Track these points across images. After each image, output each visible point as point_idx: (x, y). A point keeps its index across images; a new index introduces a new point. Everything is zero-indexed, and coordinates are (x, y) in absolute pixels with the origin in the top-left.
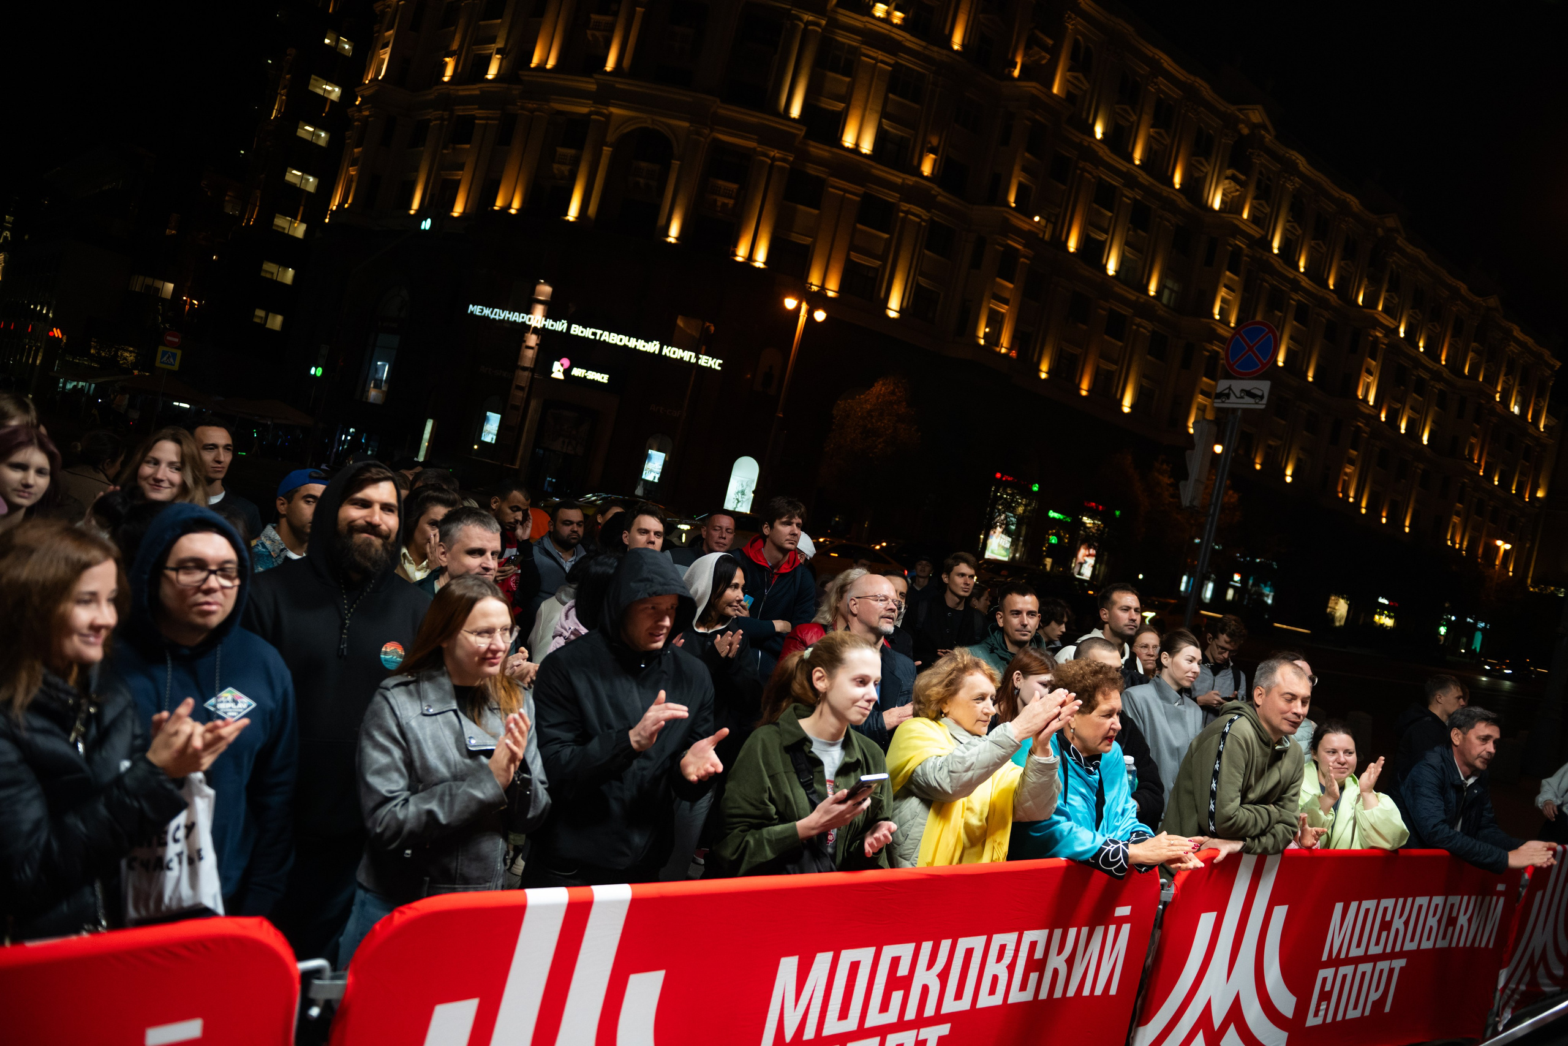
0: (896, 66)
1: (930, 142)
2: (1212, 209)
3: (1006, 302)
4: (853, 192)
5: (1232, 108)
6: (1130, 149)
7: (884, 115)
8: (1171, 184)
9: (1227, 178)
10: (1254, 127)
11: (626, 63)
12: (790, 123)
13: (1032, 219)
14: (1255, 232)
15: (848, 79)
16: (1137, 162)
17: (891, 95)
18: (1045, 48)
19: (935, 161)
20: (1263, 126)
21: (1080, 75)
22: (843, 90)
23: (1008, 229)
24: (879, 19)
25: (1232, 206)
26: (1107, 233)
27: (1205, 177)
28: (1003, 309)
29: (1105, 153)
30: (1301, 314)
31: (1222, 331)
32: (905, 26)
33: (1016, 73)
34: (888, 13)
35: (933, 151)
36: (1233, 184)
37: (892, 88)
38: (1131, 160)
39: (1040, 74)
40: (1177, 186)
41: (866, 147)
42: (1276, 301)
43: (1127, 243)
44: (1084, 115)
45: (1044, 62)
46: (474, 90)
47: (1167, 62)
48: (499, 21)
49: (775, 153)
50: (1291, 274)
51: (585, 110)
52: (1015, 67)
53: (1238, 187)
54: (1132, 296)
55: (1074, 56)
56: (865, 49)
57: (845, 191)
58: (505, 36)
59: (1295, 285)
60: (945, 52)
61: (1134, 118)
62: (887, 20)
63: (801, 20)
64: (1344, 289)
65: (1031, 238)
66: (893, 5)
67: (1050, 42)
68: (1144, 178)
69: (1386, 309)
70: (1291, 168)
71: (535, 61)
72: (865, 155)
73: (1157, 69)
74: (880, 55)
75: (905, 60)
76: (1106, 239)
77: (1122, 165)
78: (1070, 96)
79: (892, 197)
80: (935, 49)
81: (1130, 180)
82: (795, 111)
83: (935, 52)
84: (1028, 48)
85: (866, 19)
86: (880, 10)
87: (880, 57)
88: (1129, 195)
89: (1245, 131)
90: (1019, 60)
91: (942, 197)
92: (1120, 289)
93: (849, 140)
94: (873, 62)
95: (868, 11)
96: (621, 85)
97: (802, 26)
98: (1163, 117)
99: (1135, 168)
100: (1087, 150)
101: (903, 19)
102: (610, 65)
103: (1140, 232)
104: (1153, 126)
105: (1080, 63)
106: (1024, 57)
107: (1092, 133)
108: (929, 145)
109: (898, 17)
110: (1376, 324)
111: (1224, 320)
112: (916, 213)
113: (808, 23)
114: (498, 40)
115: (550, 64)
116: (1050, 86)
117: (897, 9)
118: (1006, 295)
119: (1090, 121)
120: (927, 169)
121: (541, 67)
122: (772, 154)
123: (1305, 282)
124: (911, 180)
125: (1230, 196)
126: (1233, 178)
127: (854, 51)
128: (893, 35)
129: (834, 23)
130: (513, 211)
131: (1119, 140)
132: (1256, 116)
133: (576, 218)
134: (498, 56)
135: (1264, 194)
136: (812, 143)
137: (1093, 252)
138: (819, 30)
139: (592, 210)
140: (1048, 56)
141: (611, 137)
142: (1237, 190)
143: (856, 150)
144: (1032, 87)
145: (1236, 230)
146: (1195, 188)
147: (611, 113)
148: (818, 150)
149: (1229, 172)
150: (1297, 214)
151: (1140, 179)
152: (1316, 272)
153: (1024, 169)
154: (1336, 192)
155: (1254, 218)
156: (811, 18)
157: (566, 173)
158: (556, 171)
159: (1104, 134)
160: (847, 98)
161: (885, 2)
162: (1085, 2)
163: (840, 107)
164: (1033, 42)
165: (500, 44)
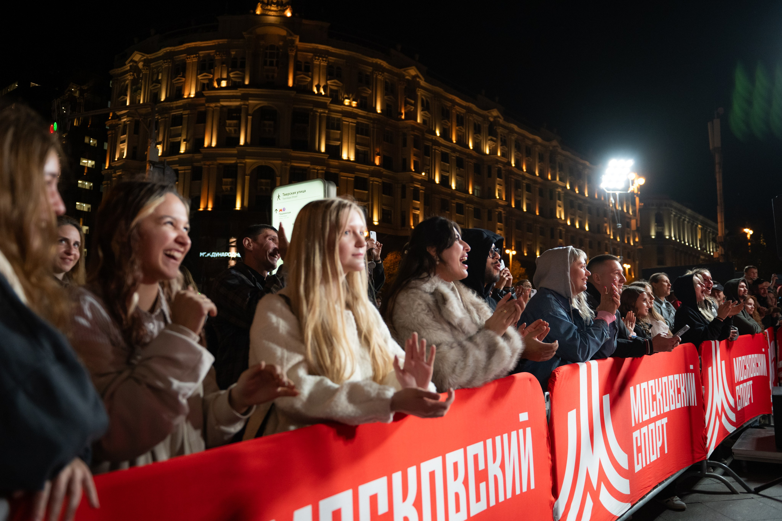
0: (357, 123)
1: (376, 151)
2: (486, 154)
3: (418, 209)
4: (350, 177)
5: (485, 113)
6: (450, 137)
7: (357, 143)
8: (469, 148)
9: (489, 140)
10: (495, 117)
11: (249, 140)
12: (322, 155)
13: (421, 174)
14: (504, 160)
15: (339, 132)
16: (454, 142)
17: (357, 135)
18: (411, 104)
19: (380, 158)
20: (498, 117)
21: (426, 112)
22: (338, 136)
23: (413, 180)
24: (347, 106)
25: (493, 152)
26: (448, 172)
27: (481, 142)
28: (418, 212)
29: (442, 141)
30: (529, 188)
31: (501, 203)
32: (358, 107)
33: (403, 117)
34: (350, 103)
35: (378, 154)
36: (492, 142)
37: (357, 132)
38: (452, 141)
39: (411, 116)
40: (471, 148)
41: (352, 158)
42: (518, 185)
43: (457, 175)
44: (431, 127)
45: (412, 110)
46: (176, 158)
47: (458, 100)
48: (181, 127)
49: (319, 167)
50: (521, 173)
51: (233, 162)
52: (402, 114)
53: (494, 143)
54: (463, 195)
55: (423, 105)
56: (344, 119)
57: (348, 177)
58: (186, 133)
59: (524, 177)
60: (375, 114)
61: (450, 124)
62: (350, 106)
63: (317, 112)
64: (543, 175)
65: (422, 182)
66: (351, 99)
67: (413, 102)
68: (458, 147)
69: (560, 180)
70: (512, 131)
71: (206, 144)
72: (353, 161)
73: (454, 103)
74: (350, 120)
75: (360, 120)
76: (449, 175)
77: (449, 144)
78: (424, 121)
79: (366, 176)
80: (371, 114)
81: (454, 150)
82: (323, 149)
83: (371, 115)
84: (405, 106)
85: (342, 106)
86: (347, 102)
87: (350, 121)
88: (454, 156)
89: (492, 119)
90: (403, 111)
91: (385, 172)
92: (458, 194)
93: (345, 156)
94: (348, 123)
95: (342, 103)
96: (249, 150)
97: (318, 114)
98: (460, 122)
99: (454, 144)
100: (436, 143)
101: (357, 104)
102: (242, 142)
103: (461, 169)
104: (457, 126)
105: (426, 107)
106: (405, 109)
107: (435, 134)
108: (376, 153)
109: (354, 104)
110: (558, 186)
111: (501, 198)
112: (376, 181)
113: (321, 113)
114: (182, 135)
115: (214, 144)
116: (416, 120)
117: (354, 100)
118: (418, 206)
119: (434, 129)
120: (377, 162)
121: (210, 147)
122: (317, 168)
123: (527, 175)
124: (372, 168)
125: (491, 147)
126: (491, 140)
127: (339, 120)
128: (354, 111)
129: (330, 111)
130: (210, 209)
131: (446, 134)
132: (495, 113)
133: (241, 208)
134: (185, 142)
135: (504, 143)
136: (331, 160)
137: (445, 181)
138: (326, 115)
139: (246, 204)
140: (413, 107)
141: (248, 172)
142: (494, 144)
143: (348, 160)
144: (410, 122)
145: (497, 161)
146: (478, 147)
147: (246, 162)
148: (334, 162)
149: (490, 137)
150: (518, 148)
151: (457, 148)
152: (530, 171)
153: (415, 155)
154: (531, 136)
155: (503, 155)
156: (322, 111)
157: (229, 189)
158: (224, 189)
159: (440, 133)
160: (341, 140)
161: (348, 98)
162: (422, 83)
163: (338, 143)
164: (406, 103)
165: (184, 137)
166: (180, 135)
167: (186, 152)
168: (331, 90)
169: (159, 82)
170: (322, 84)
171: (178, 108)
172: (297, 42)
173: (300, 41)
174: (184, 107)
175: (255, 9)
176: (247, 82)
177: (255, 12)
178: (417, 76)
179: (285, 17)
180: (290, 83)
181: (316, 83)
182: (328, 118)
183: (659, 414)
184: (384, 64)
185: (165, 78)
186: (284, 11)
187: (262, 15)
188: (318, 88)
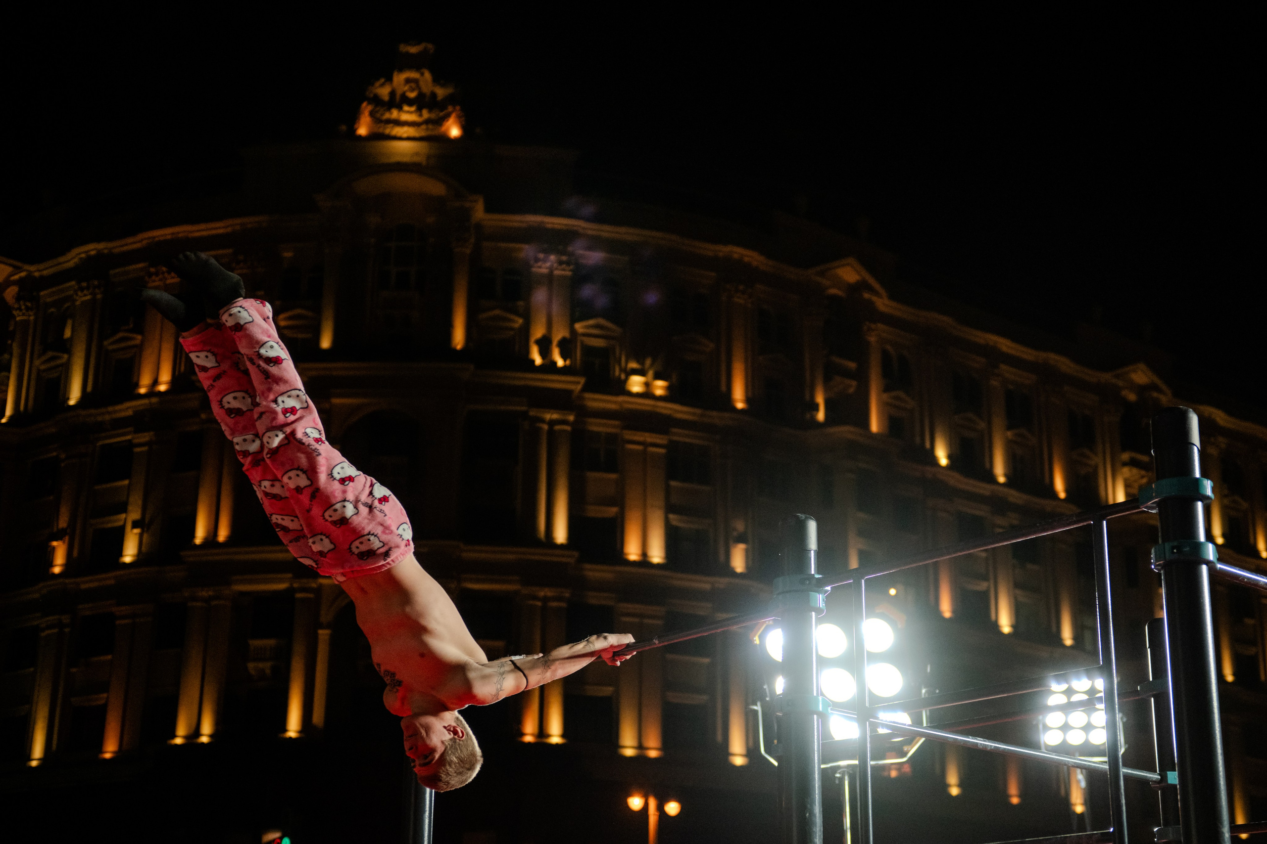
0: (672, 447)
1: (735, 529)
5: (1106, 377)
6: (987, 465)
7: (670, 508)
8: (1054, 495)
9: (1125, 464)
10: (1141, 390)
12: (558, 552)
15: (613, 476)
16: (1002, 480)
17: (673, 483)
18: (847, 374)
19: (747, 551)
20: (1153, 387)
21: (901, 394)
22: (611, 491)
24: (638, 395)
26: (985, 578)
27: (1096, 468)
29: (957, 480)
32: (672, 396)
33: (821, 416)
34: (647, 385)
35: (741, 539)
36: (1135, 471)
37: (671, 474)
38: (992, 479)
39: (849, 411)
40: (1062, 495)
41: (657, 555)
43: (1017, 585)
44: (918, 439)
45: (851, 390)
46: (108, 579)
47: (1005, 345)
48: (126, 482)
51: (282, 586)
52: (816, 408)
53: (1143, 473)
54: (1044, 654)
55: (887, 373)
56: (629, 435)
57: (642, 618)
58: (140, 502)
60: (727, 415)
61: (982, 425)
62: (647, 394)
63: (543, 421)
66: (651, 373)
67: (852, 365)
68: (1015, 496)
71: (200, 534)
72: (658, 566)
73: (994, 356)
74: (649, 438)
75: (680, 436)
76: (989, 587)
77: (984, 489)
78: (894, 426)
79: (702, 611)
80: (714, 413)
81: (998, 506)
82: (561, 535)
83: (716, 417)
84: (827, 380)
85: (621, 399)
86: (636, 384)
87: (649, 440)
88: (1002, 525)
89: (1132, 397)
90: (820, 399)
92: (1025, 648)
93: (633, 552)
94: (640, 448)
95: (621, 388)
97: (546, 427)
98: (1020, 413)
99: (1001, 489)
100: (935, 485)
101: (668, 388)
103: (1030, 566)
104: (1009, 428)
105: (896, 378)
106: (827, 389)
107: (934, 461)
108: (735, 534)
109: (660, 387)
113: (552, 423)
114: (130, 508)
115: (223, 534)
116: (865, 423)
117: (657, 377)
119: (928, 445)
120: (738, 564)
121: (211, 539)
122: (542, 594)
124: (722, 583)
125: (1136, 485)
126: (1133, 463)
127: (612, 439)
128: (658, 410)
129: (583, 413)
130: (204, 739)
131: (970, 458)
132: (1141, 376)
133: (300, 732)
134: (137, 531)
136: (588, 566)
137: (975, 610)
138: (568, 428)
139: (318, 717)
140: (854, 383)
141: (326, 616)
142: (1143, 477)
143: (644, 562)
144: (845, 431)
147: (321, 585)
148: (596, 572)
149: (1125, 456)
151: (1011, 499)
156: (555, 416)
157: (268, 671)
158: (253, 672)
159: (950, 457)
160: (619, 501)
161: (641, 372)
162: (883, 304)
163: (613, 511)
164: (830, 374)
165: (134, 514)
166: (123, 508)
167: (142, 559)
168: (589, 351)
169: (66, 347)
170: (560, 333)
171: (120, 424)
172: (479, 212)
173: (488, 209)
174: (138, 422)
175: (353, 120)
176: (326, 343)
177: (352, 130)
178: (862, 285)
179: (445, 139)
180: (459, 338)
181: (538, 332)
182: (579, 435)
184: (753, 257)
185: (82, 336)
186: (439, 121)
187: (376, 136)
188: (545, 346)
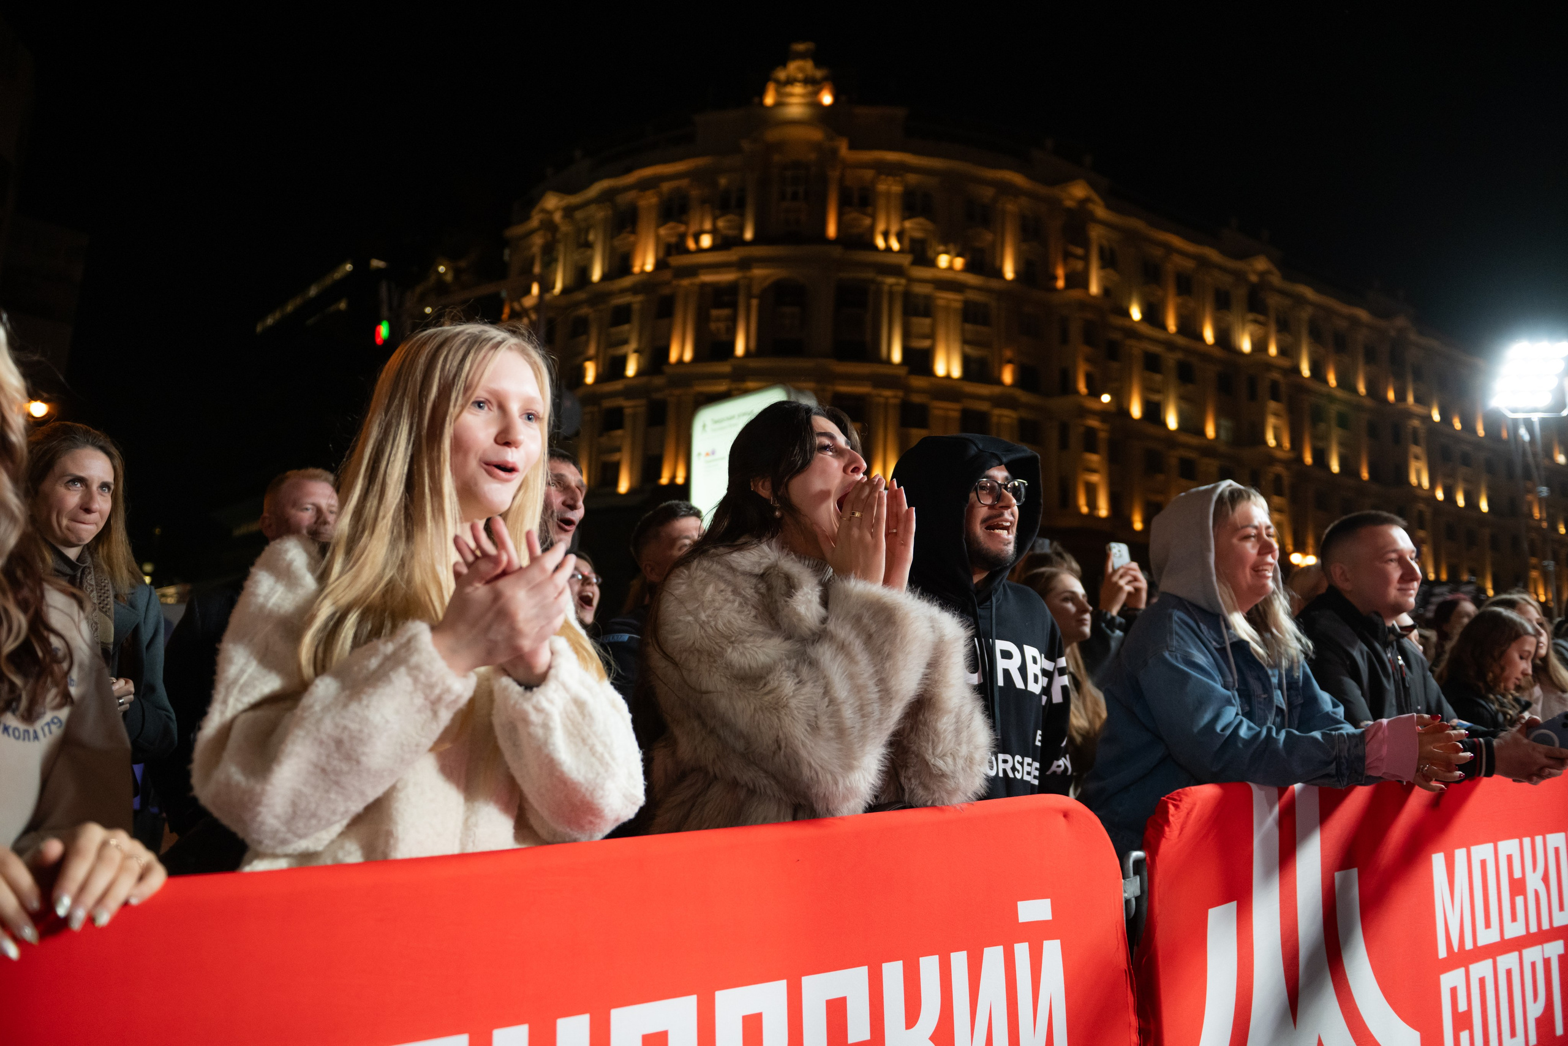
0: (967, 304)
1: (1005, 356)
2: (1241, 353)
3: (1094, 471)
4: (953, 410)
5: (1239, 265)
6: (1164, 321)
7: (965, 342)
8: (1204, 342)
9: (1250, 322)
10: (1262, 274)
11: (753, 345)
12: (895, 368)
13: (1099, 397)
14: (1285, 363)
15: (928, 320)
16: (1172, 330)
17: (966, 326)
18: (1078, 257)
19: (1013, 371)
20: (1268, 272)
21: (1111, 272)
22: (926, 330)
23: (1083, 412)
24: (944, 268)
25: (1260, 346)
26: (1158, 392)
27: (1231, 327)
28: (1095, 478)
29: (1146, 330)
30: (1343, 422)
31: (1279, 454)
32: (968, 268)
33: (1061, 283)
34: (950, 261)
35: (1009, 362)
36: (1256, 326)
37: (966, 320)
38: (1166, 329)
39: (1078, 280)
40: (1210, 341)
41: (956, 372)
42: (1318, 416)
43: (1180, 398)
44: (1120, 303)
45: (1079, 268)
47: (1177, 241)
48: (628, 326)
49: (888, 393)
50: (1323, 389)
52: (1058, 279)
53: (1262, 328)
54: (1193, 440)
55: (1102, 258)
56: (939, 294)
57: (947, 410)
58: (637, 338)
59: (1330, 398)
60: (1002, 283)
61: (1161, 293)
62: (951, 268)
63: (885, 284)
64: (1375, 391)
65: (1104, 414)
66: (952, 254)
67: (1080, 251)
68: (1182, 341)
69: (1417, 400)
70: (1300, 300)
71: (674, 356)
72: (957, 380)
73: (1169, 249)
74: (951, 296)
75: (971, 295)
76: (1162, 399)
77: (1160, 335)
78: (1106, 292)
79: (984, 406)
80: (993, 282)
81: (1170, 345)
82: (897, 356)
83: (994, 284)
84: (1065, 261)
85: (934, 270)
86: (943, 261)
87: (951, 298)
88: (1171, 359)
89: (1254, 279)
90: (1060, 273)
91: (1024, 397)
92: (1185, 438)
93: (940, 369)
94: (945, 302)
95: (932, 263)
96: (753, 364)
97: (887, 288)
98: (1185, 286)
99: (1172, 335)
100: (1131, 332)
101: (965, 264)
102: (740, 349)
103: (1189, 386)
104: (1178, 296)
105: (1108, 261)
106: (1064, 267)
107: (1131, 317)
108: (1006, 359)
109: (959, 263)
110: (1409, 415)
111: (1279, 445)
112: (1006, 417)
113: (891, 285)
114: (631, 342)
115: (688, 356)
116: (1088, 289)
117: (958, 255)
118: (1095, 466)
119: (1127, 307)
120: (1007, 377)
121: (680, 361)
122: (884, 394)
123: (1340, 394)
124: (996, 390)
125: (1256, 338)
126: (1255, 321)
127: (928, 298)
128: (958, 278)
129: (911, 280)
131: (1153, 315)
132: (1261, 264)
134: (635, 356)
135: (1284, 326)
136: (914, 377)
137: (1153, 412)
138: (901, 288)
140: (1082, 263)
142: (1260, 330)
144: (1076, 294)
145: (1269, 365)
146: (1224, 338)
148: (918, 382)
149: (1251, 316)
150: (1316, 335)
151: (1178, 343)
152: (1346, 383)
153: (1088, 360)
154: (1345, 309)
155: (1282, 351)
156: (893, 281)
159: (1141, 314)
160: (932, 336)
161: (946, 252)
162: (1100, 211)
163: (926, 343)
164: (1067, 256)
165: (633, 345)
166: (625, 342)
167: (640, 373)
168: (913, 241)
169: (588, 245)
170: (894, 228)
171: (623, 291)
172: (844, 150)
173: (849, 148)
174: (634, 290)
175: (762, 93)
176: (748, 235)
177: (761, 103)
178: (1087, 200)
179: (819, 105)
180: (832, 230)
181: (881, 227)
182: (907, 296)
183: (1533, 929)
184: (1017, 179)
185: (601, 237)
186: (817, 93)
187: (779, 104)
188: (886, 235)
